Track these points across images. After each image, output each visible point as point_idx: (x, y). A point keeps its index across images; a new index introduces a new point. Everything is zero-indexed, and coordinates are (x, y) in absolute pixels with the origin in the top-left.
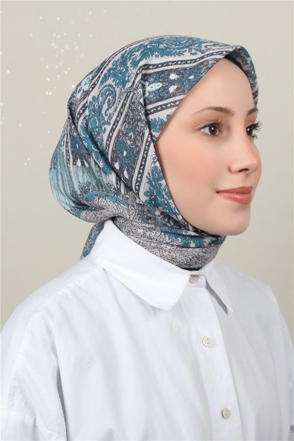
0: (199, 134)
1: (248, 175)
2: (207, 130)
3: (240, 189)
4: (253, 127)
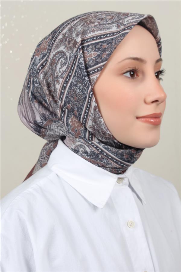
1: (158, 105)
2: (128, 74)
4: (159, 72)
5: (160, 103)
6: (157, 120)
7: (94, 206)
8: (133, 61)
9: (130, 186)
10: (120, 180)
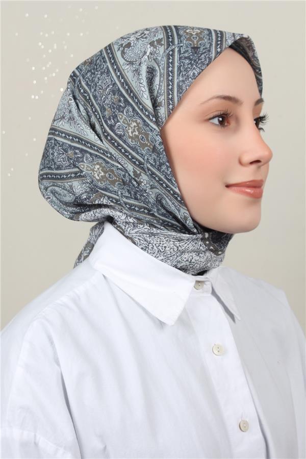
0: (208, 125)
1: (259, 167)
3: (251, 183)
5: (263, 165)
6: (257, 190)
7: (160, 322)
8: (223, 101)
9: (214, 293)
10: (200, 284)
